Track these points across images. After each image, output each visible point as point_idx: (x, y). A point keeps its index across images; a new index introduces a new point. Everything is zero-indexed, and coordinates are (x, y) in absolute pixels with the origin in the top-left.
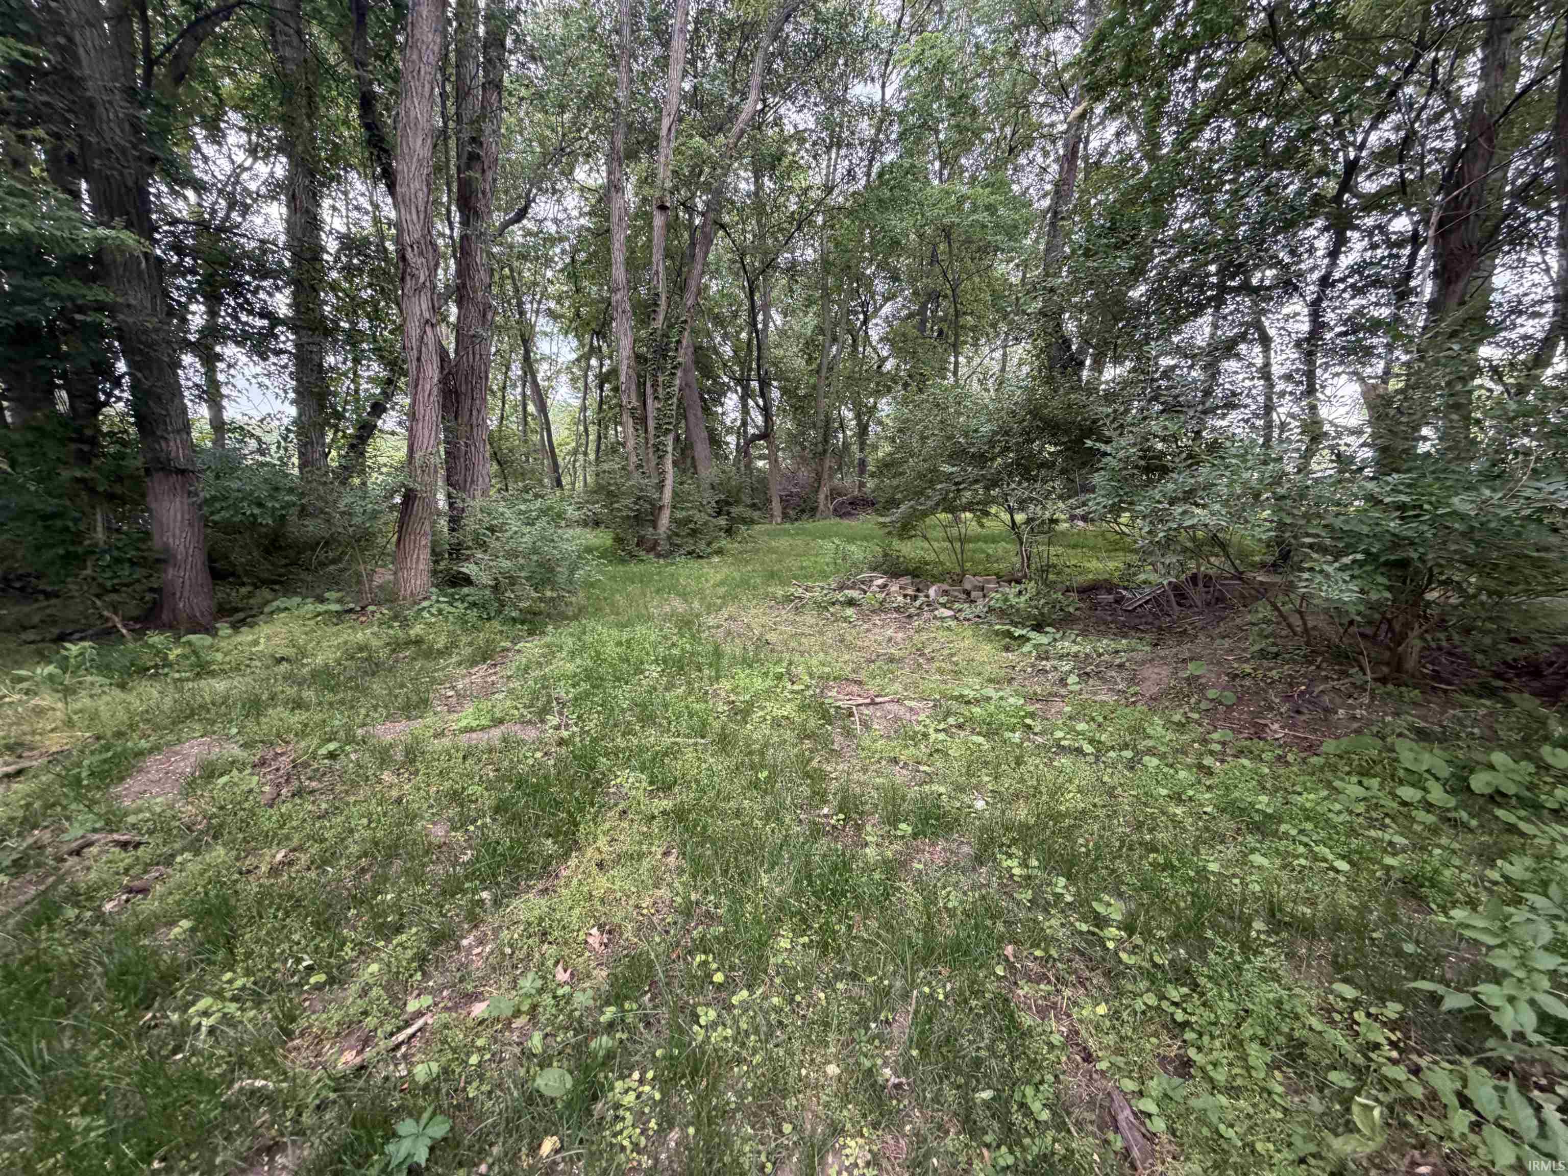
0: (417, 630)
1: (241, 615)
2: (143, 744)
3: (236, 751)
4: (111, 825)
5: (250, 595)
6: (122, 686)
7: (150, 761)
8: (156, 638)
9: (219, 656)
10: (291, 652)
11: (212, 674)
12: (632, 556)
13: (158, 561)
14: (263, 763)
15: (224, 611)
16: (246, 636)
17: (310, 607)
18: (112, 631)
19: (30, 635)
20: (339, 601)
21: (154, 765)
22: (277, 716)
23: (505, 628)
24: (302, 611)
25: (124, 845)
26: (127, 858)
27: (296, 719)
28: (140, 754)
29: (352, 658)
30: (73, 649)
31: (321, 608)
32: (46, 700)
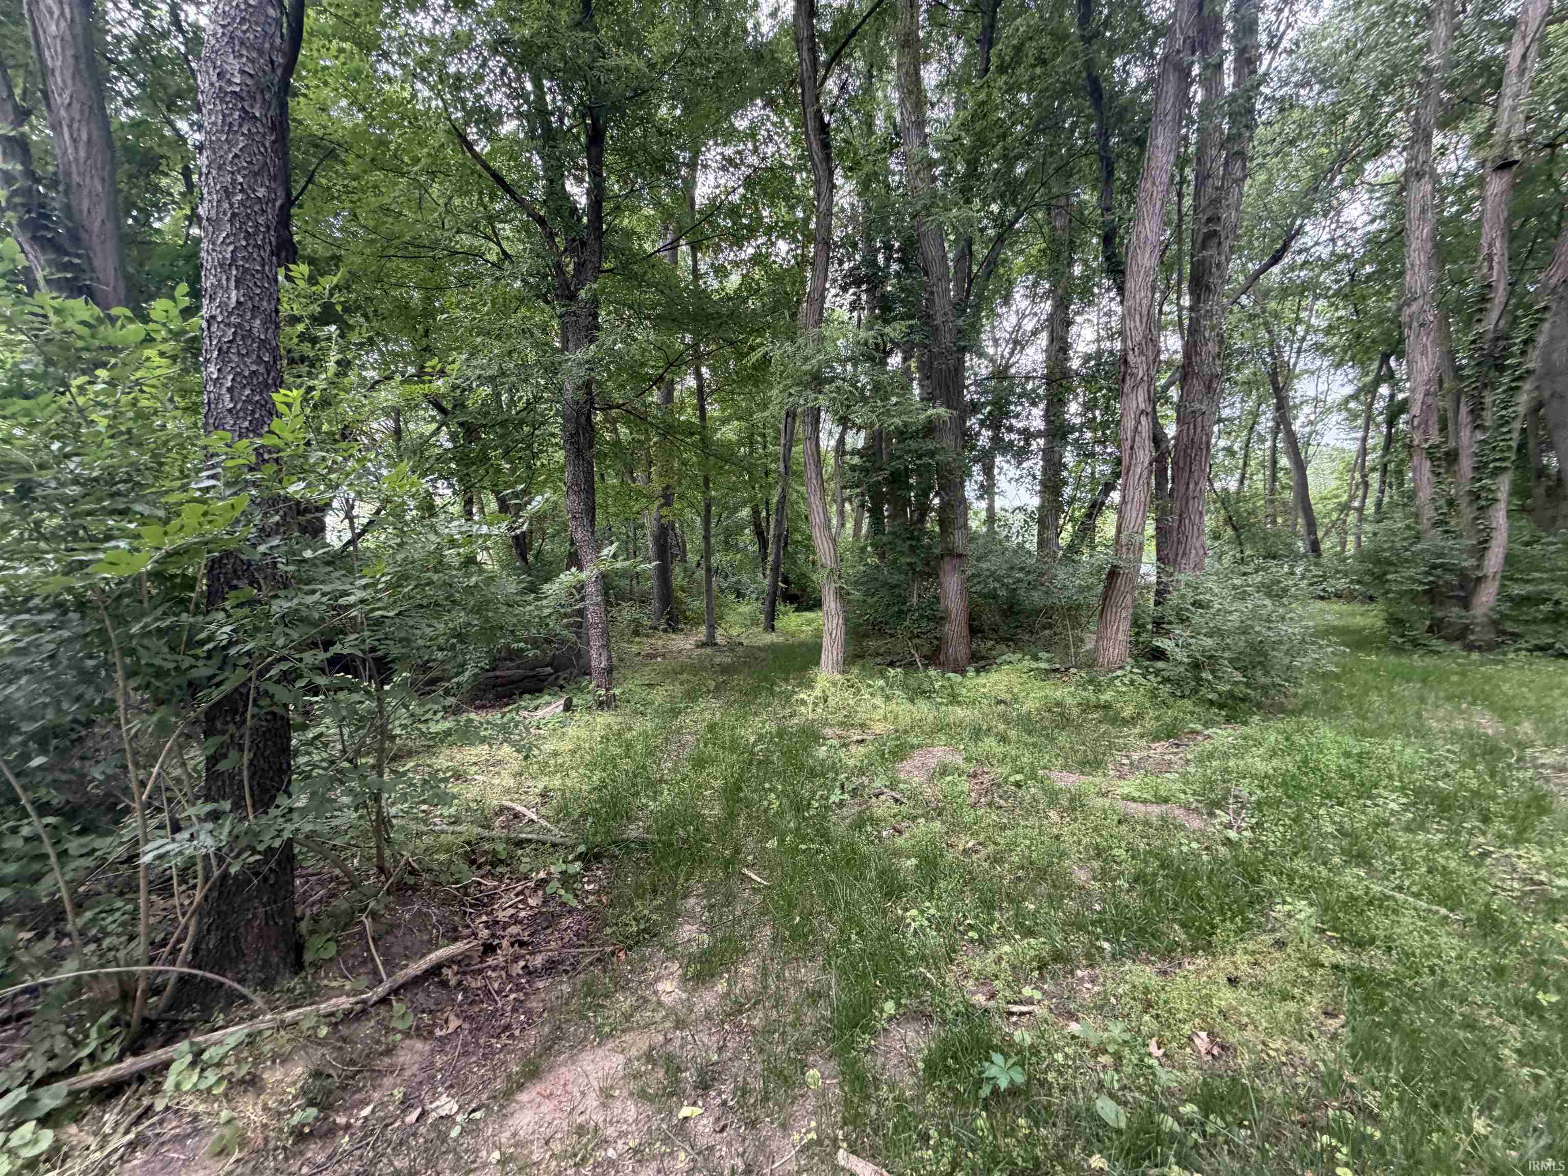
0: (1107, 696)
1: (982, 663)
2: (915, 741)
3: (959, 761)
4: (893, 786)
5: (992, 648)
6: (912, 700)
7: (917, 752)
8: (932, 672)
9: (964, 691)
10: (1007, 697)
11: (959, 703)
12: (1416, 644)
13: (942, 618)
14: (975, 776)
15: (975, 657)
16: (982, 679)
17: (1028, 663)
18: (912, 664)
19: (878, 660)
20: (1048, 661)
21: (917, 757)
22: (989, 743)
23: (1197, 710)
24: (1020, 666)
25: (896, 800)
26: (896, 809)
27: (999, 750)
28: (912, 747)
29: (1050, 711)
30: (892, 672)
31: (1034, 665)
32: (879, 701)
